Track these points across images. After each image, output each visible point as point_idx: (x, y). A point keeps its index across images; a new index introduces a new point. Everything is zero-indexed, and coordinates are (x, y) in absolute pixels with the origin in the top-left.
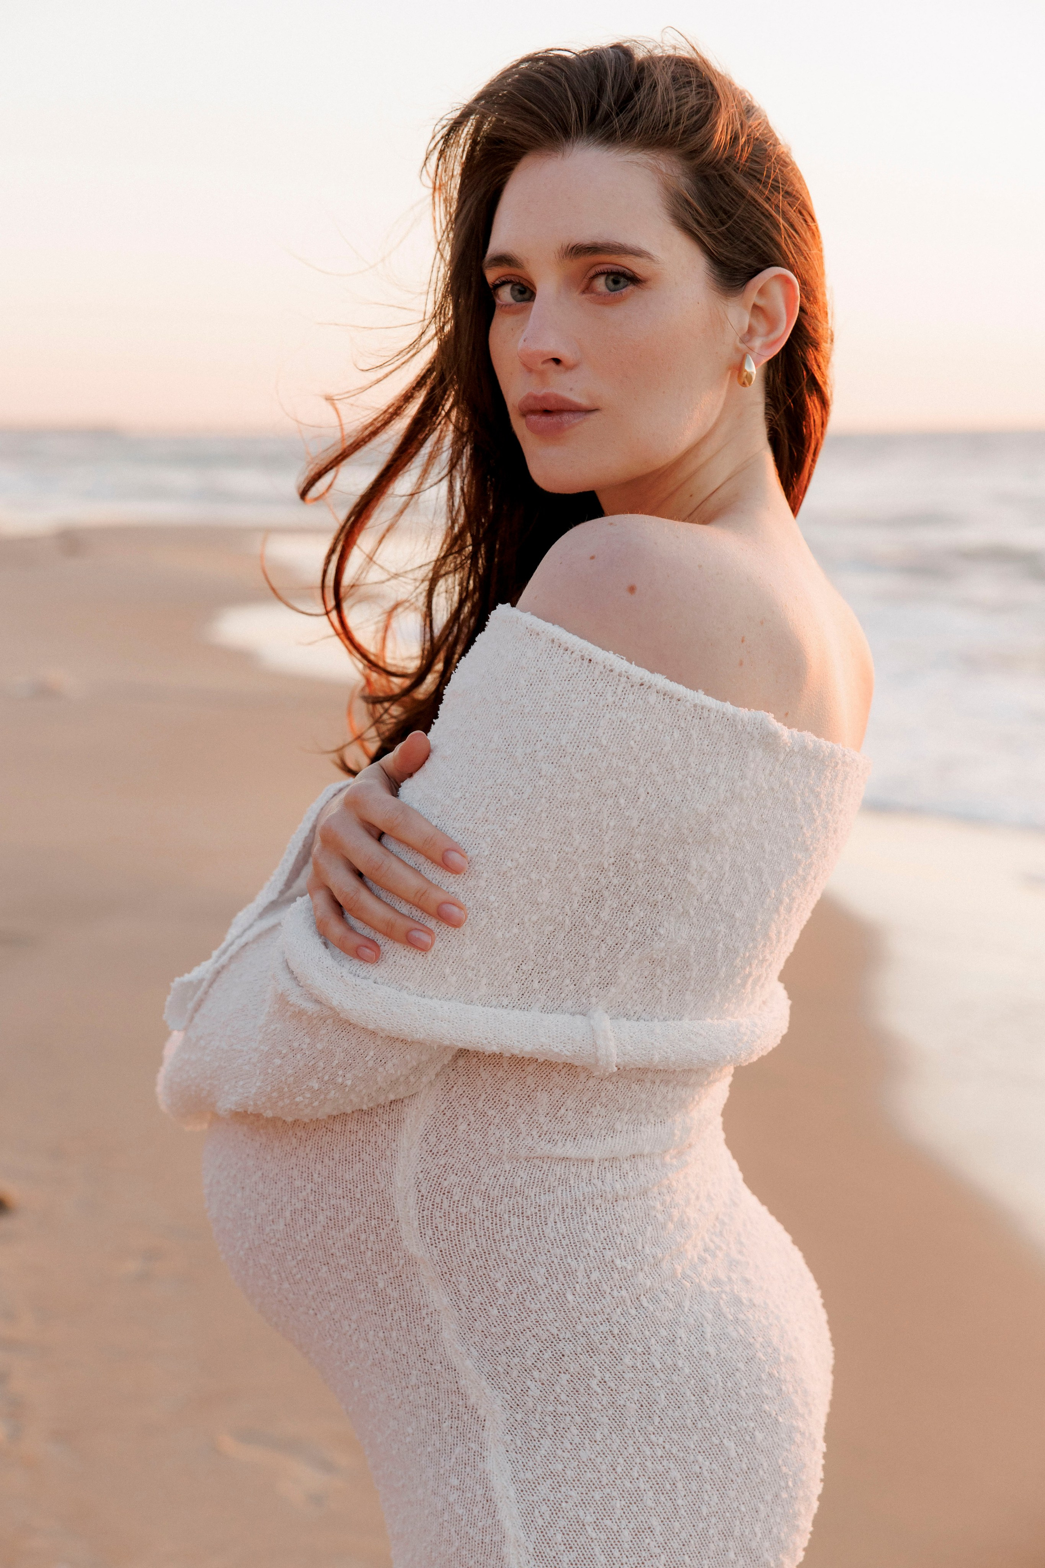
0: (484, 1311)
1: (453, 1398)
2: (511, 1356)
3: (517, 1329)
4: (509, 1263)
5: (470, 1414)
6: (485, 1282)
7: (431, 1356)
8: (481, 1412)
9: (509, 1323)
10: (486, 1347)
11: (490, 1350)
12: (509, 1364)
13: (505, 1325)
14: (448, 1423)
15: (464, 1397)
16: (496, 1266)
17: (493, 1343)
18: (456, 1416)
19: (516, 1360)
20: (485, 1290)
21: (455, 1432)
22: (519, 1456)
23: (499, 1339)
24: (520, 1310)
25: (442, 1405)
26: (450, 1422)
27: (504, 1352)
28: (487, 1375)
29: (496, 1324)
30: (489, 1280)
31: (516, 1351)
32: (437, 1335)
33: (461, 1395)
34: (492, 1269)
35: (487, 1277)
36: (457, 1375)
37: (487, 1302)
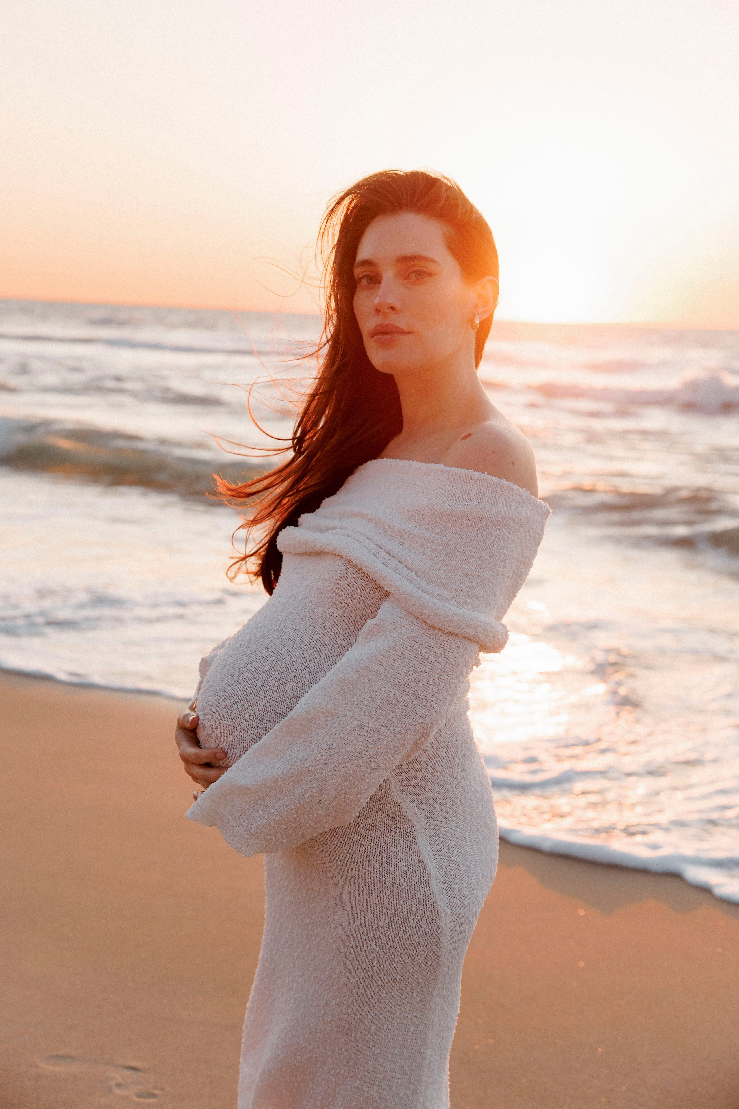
0: (414, 776)
1: (397, 819)
2: (428, 794)
3: (431, 781)
4: (426, 752)
5: (407, 824)
6: (415, 763)
7: (385, 801)
8: (414, 822)
9: (427, 779)
10: (415, 792)
11: (417, 793)
12: (427, 798)
13: (425, 781)
14: (394, 830)
15: (403, 817)
16: (420, 755)
17: (419, 790)
18: (399, 826)
19: (430, 796)
20: (415, 766)
21: (398, 834)
22: (432, 839)
23: (422, 787)
24: (432, 772)
25: (390, 823)
26: (395, 830)
27: (424, 793)
28: (416, 805)
29: (420, 781)
30: (416, 761)
31: (430, 792)
32: (388, 791)
33: (402, 816)
34: (418, 756)
35: (416, 760)
36: (400, 808)
37: (416, 771)
